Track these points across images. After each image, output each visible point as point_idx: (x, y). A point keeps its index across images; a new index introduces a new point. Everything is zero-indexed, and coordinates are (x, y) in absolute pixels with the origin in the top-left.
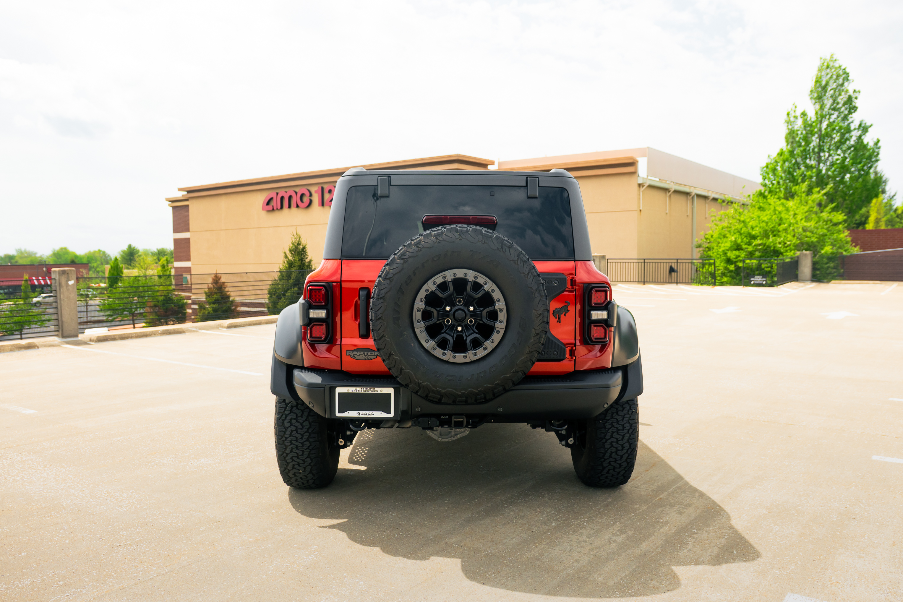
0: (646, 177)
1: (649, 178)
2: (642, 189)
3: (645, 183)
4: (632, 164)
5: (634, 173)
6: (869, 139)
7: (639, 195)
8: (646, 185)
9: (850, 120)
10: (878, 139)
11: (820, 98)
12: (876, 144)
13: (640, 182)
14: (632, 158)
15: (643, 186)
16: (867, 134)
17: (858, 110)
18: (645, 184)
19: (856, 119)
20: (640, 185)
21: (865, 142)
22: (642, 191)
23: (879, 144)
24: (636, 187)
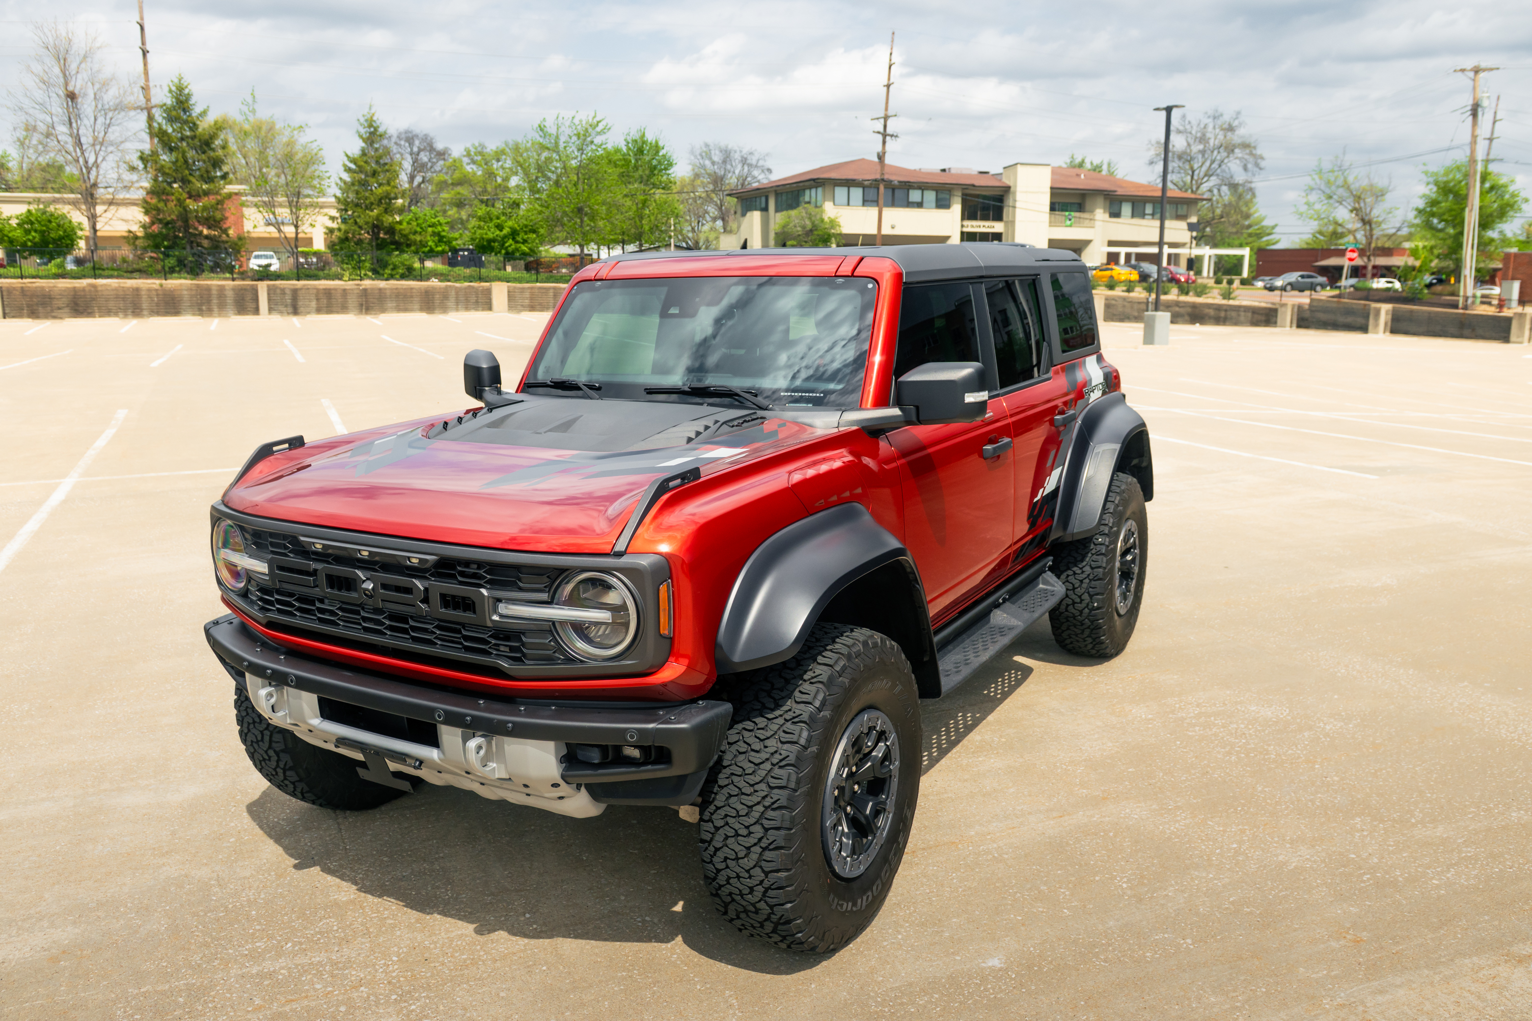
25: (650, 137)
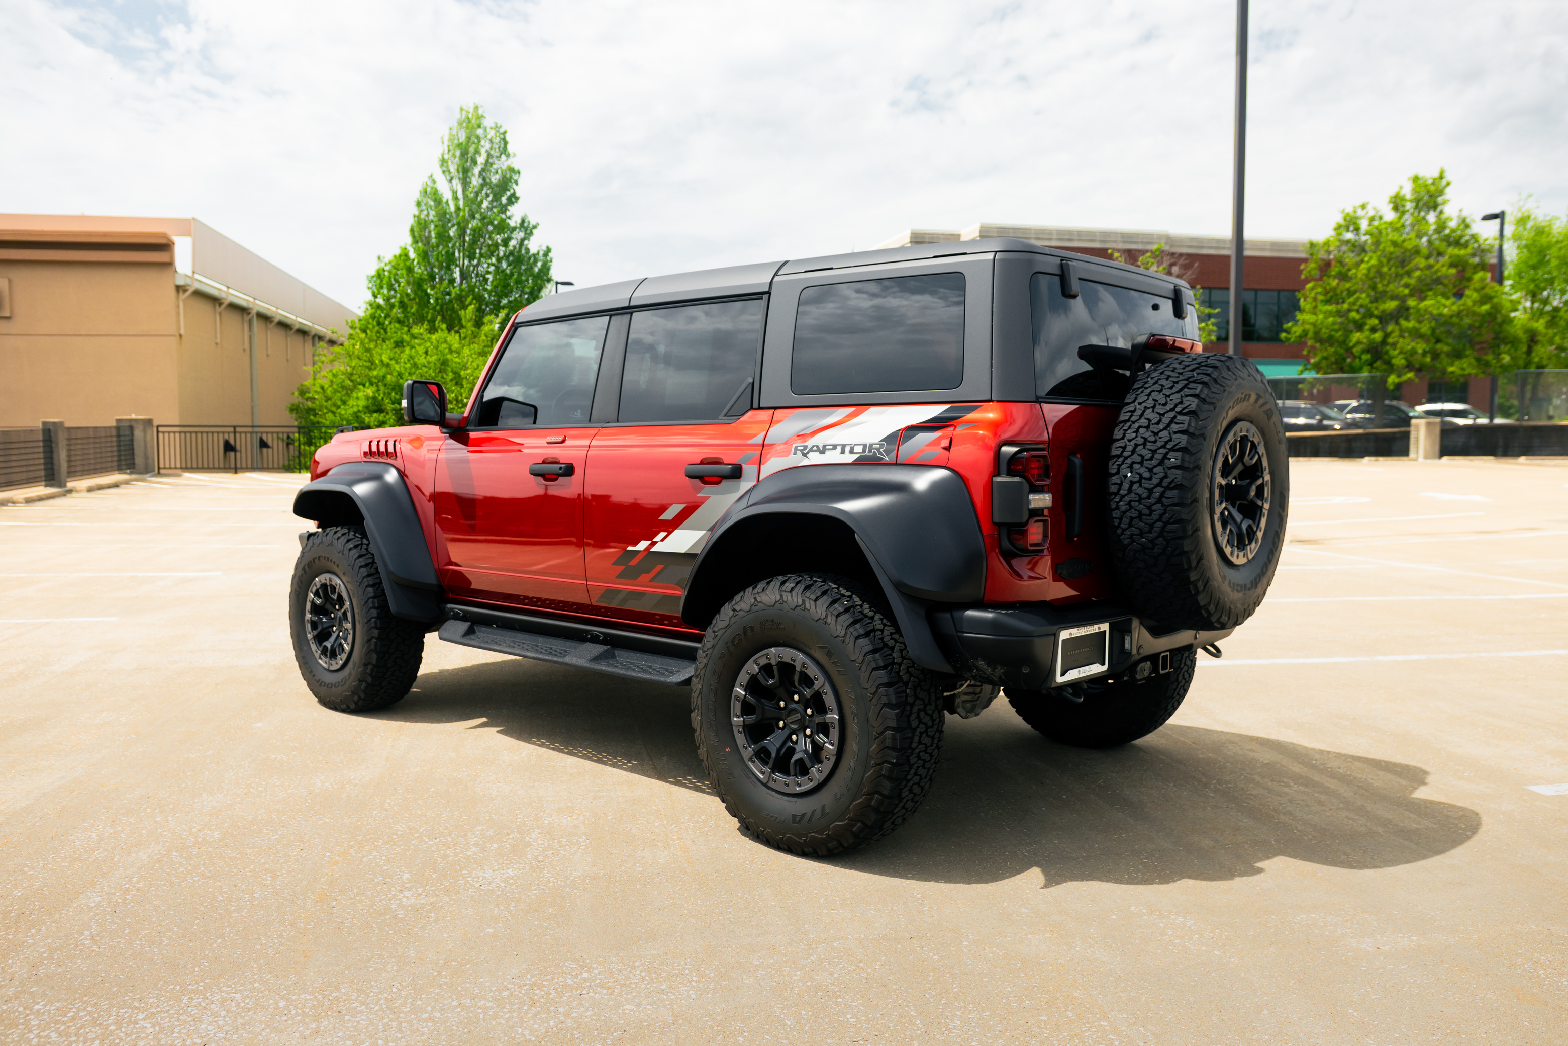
0: (190, 273)
1: (197, 276)
2: (183, 296)
3: (189, 285)
4: (165, 247)
5: (169, 265)
6: (534, 245)
7: (178, 306)
8: (191, 290)
9: (508, 214)
10: (548, 247)
11: (465, 174)
12: (546, 254)
13: (180, 282)
14: (164, 236)
15: (185, 291)
16: (532, 238)
17: (519, 201)
18: (188, 288)
19: (515, 214)
20: (178, 288)
21: (533, 251)
22: (184, 301)
23: (551, 255)
24: (173, 290)
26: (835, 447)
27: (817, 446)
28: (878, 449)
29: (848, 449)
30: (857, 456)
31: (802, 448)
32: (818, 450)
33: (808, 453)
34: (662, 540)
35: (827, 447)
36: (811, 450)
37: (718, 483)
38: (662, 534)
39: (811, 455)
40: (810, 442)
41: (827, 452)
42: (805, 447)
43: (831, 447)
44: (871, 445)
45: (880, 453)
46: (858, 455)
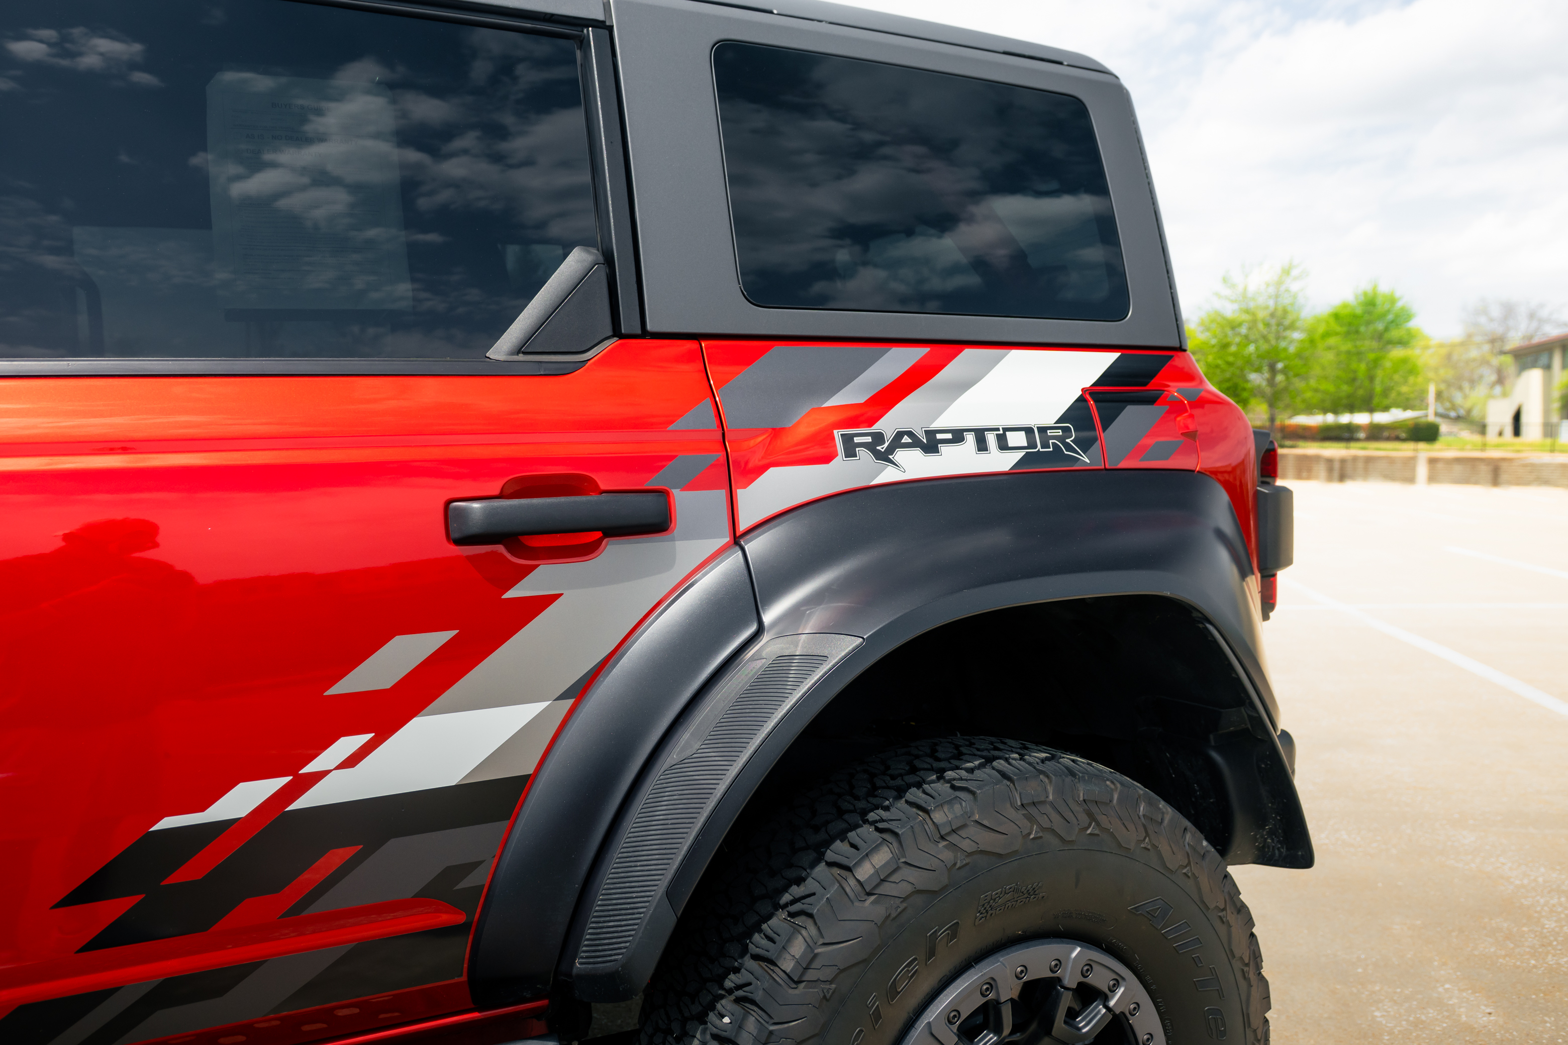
25: (1384, 288)
26: (958, 436)
27: (910, 434)
28: (1062, 439)
29: (991, 438)
30: (1018, 455)
31: (869, 439)
32: (916, 443)
33: (891, 450)
34: (351, 761)
35: (939, 436)
36: (897, 443)
37: (587, 550)
38: (348, 744)
39: (900, 456)
40: (888, 424)
41: (943, 448)
42: (879, 438)
43: (949, 436)
44: (1043, 430)
45: (1069, 447)
46: (1020, 455)
